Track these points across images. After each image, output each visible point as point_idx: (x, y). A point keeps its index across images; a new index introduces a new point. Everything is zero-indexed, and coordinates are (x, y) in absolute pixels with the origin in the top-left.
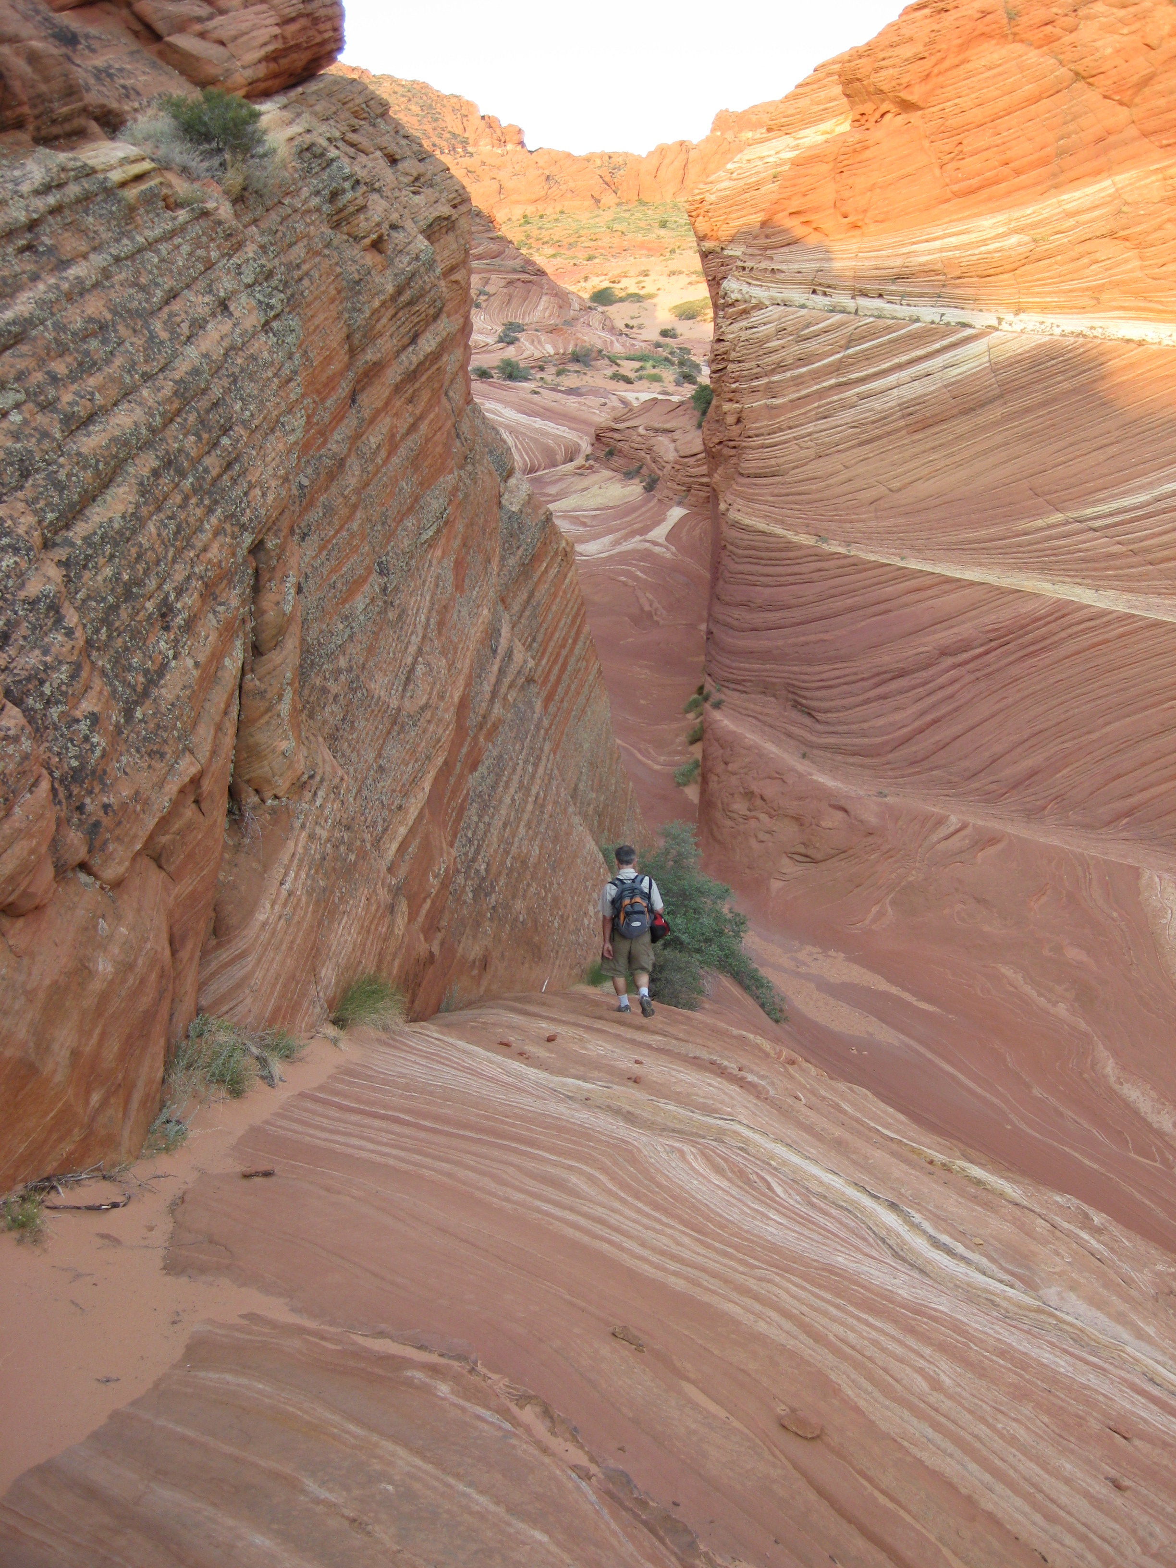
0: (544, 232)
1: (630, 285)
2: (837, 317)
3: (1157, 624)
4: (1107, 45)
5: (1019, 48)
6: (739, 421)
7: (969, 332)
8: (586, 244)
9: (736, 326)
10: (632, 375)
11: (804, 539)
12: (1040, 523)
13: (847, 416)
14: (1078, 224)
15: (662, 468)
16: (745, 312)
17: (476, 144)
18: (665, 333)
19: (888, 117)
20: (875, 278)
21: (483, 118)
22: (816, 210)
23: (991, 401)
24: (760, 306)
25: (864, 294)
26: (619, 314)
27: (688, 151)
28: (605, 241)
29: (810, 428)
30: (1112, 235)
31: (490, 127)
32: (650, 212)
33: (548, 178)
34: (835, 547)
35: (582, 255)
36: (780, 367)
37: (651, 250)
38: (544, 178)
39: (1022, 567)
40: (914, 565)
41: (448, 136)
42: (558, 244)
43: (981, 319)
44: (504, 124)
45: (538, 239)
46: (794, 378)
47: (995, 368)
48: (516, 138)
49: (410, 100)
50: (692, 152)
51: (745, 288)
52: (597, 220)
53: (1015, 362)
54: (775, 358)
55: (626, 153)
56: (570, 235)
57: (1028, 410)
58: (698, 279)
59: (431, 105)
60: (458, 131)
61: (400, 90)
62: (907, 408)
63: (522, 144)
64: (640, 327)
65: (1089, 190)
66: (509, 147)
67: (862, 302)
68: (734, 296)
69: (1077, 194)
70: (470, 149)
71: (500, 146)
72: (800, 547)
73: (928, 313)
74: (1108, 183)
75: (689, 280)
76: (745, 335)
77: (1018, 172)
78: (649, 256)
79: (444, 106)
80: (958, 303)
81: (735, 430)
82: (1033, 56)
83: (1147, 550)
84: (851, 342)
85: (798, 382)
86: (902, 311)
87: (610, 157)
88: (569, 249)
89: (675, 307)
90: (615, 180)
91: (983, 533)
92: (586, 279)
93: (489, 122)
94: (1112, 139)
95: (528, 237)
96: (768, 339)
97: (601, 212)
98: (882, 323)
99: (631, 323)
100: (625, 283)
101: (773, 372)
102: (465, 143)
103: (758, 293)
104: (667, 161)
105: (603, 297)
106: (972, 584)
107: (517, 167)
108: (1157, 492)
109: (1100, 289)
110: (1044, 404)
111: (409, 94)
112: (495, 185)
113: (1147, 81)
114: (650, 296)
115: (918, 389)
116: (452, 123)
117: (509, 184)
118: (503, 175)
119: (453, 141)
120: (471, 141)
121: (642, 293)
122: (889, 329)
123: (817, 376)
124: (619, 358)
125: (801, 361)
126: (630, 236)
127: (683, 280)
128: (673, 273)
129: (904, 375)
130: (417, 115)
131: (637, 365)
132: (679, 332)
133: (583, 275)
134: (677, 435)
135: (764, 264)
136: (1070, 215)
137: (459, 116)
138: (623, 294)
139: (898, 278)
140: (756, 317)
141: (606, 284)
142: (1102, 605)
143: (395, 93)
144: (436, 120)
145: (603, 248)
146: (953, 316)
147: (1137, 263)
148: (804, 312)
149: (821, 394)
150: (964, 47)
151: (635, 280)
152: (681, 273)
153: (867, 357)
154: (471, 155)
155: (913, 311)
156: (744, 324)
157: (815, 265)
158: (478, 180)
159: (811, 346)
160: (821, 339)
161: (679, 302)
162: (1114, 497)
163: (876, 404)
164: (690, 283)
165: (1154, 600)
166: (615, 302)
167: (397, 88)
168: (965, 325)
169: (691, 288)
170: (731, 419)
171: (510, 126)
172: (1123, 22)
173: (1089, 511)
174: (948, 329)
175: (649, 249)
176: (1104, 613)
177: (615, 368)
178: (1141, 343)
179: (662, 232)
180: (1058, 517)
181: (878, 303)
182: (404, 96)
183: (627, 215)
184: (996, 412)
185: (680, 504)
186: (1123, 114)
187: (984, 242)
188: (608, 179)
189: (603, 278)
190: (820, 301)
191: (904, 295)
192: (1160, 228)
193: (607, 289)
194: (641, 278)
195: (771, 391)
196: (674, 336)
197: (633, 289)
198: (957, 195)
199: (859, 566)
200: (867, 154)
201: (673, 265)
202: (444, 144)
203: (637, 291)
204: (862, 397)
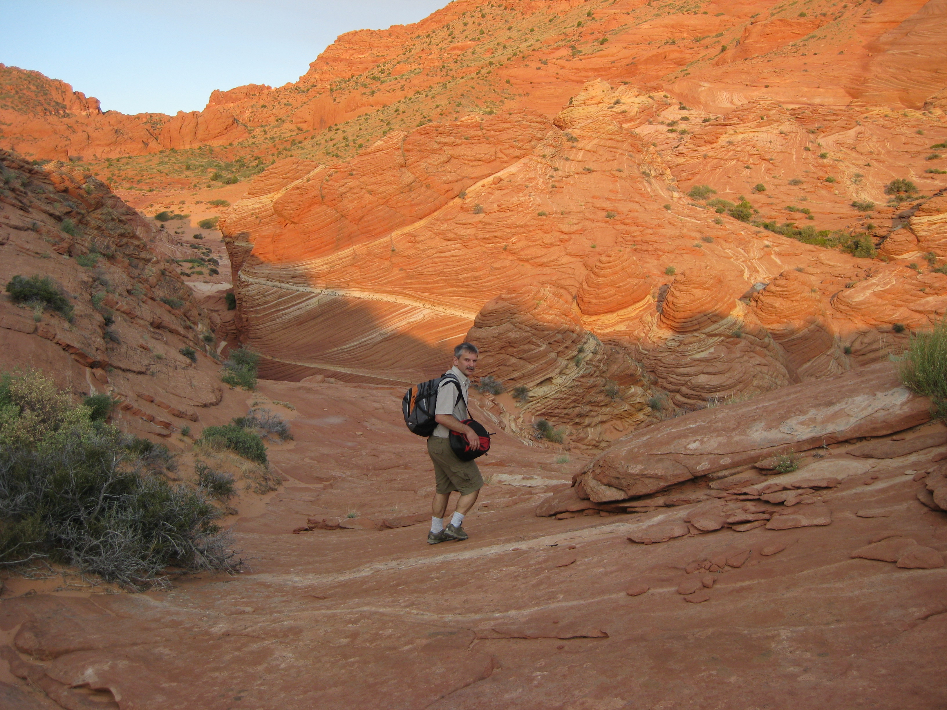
0: (122, 172)
1: (175, 210)
2: (275, 289)
3: (358, 376)
4: (350, 206)
5: (324, 207)
6: (247, 321)
7: (313, 295)
8: (147, 181)
9: (244, 290)
10: (188, 272)
11: (269, 358)
12: (331, 351)
13: (279, 321)
14: (343, 262)
15: (216, 326)
16: (247, 285)
17: (71, 109)
18: (196, 237)
19: (288, 225)
20: (285, 277)
21: (75, 93)
22: (267, 253)
23: (319, 316)
24: (251, 284)
25: (283, 282)
26: (171, 226)
27: (197, 118)
28: (158, 179)
29: (269, 324)
30: (352, 265)
31: (79, 98)
32: (179, 157)
33: (116, 131)
34: (277, 360)
35: (146, 188)
36: (258, 305)
37: (184, 185)
38: (114, 131)
39: (326, 363)
40: (298, 364)
41: (54, 104)
42: (130, 180)
43: (317, 291)
44: (87, 96)
45: (119, 176)
46: (263, 308)
47: (320, 306)
48: (95, 105)
49: (29, 82)
50: (200, 118)
51: (246, 278)
52: (150, 163)
53: (326, 304)
54: (257, 302)
55: (160, 114)
56: (137, 175)
57: (328, 319)
58: (211, 206)
59: (43, 86)
60: (60, 100)
61: (24, 77)
62: (296, 318)
63: (98, 108)
64: (183, 233)
65: (346, 251)
66: (91, 110)
67: (283, 285)
68: (243, 280)
69: (343, 252)
70: (67, 112)
71: (85, 110)
72: (268, 360)
73: (301, 289)
74: (351, 249)
75: (206, 206)
76: (247, 293)
77: (326, 246)
78: (182, 189)
79: (51, 86)
80: (309, 285)
81: (246, 323)
82: (329, 211)
83: (357, 357)
84: (279, 297)
85: (265, 309)
86: (294, 288)
87: (151, 117)
88: (138, 184)
89: (200, 222)
90: (156, 132)
91: (316, 354)
92: (151, 206)
93: (79, 96)
94: (353, 235)
95: (113, 175)
96: (255, 296)
97: (152, 158)
98: (288, 291)
99: (178, 231)
100: (172, 208)
101: (257, 306)
102: (64, 108)
103: (251, 280)
104: (186, 123)
105: (162, 217)
106: (313, 368)
107: (98, 125)
108: (360, 341)
109: (349, 281)
110: (333, 316)
111: (29, 79)
112: (85, 136)
113: (362, 217)
114: (186, 217)
115: (298, 313)
116: (56, 96)
117: (93, 135)
118: (89, 129)
119: (57, 107)
120: (68, 107)
121: (182, 214)
122: (290, 294)
123: (270, 308)
124: (181, 261)
125: (265, 303)
126: (171, 176)
127: (203, 207)
128: (197, 203)
129: (295, 308)
130: (35, 92)
131: (190, 265)
132: (203, 236)
133: (150, 203)
134: (220, 313)
135: (252, 270)
136: (340, 259)
137: (60, 92)
138: (172, 215)
139: (292, 277)
140: (250, 288)
141: (163, 210)
142: (345, 372)
143: (20, 78)
144: (46, 94)
145: (156, 183)
146: (309, 290)
147: (359, 274)
148: (265, 287)
149: (272, 313)
150: (310, 206)
151: (178, 207)
152: (202, 202)
153: (285, 302)
154: (68, 115)
155: (298, 288)
156: (247, 289)
157: (268, 272)
158: (74, 132)
159: (268, 298)
160: (271, 296)
161: (202, 219)
162: (350, 343)
163: (287, 317)
164: (207, 208)
165: (358, 370)
166: (169, 219)
167: (21, 75)
168: (312, 293)
169: (208, 211)
170: (244, 320)
171: (91, 98)
172: (355, 199)
173: (343, 347)
174: (307, 294)
175: (182, 184)
176: (346, 374)
177: (181, 268)
178: (359, 298)
179: (188, 173)
180: (336, 349)
181: (287, 285)
182: (25, 80)
183: (166, 160)
184: (320, 319)
185: (224, 340)
186: (356, 227)
187: (317, 267)
188: (151, 131)
189: (160, 205)
190: (270, 283)
191: (294, 283)
192: (365, 263)
193: (164, 213)
194: (181, 205)
195: (257, 312)
196: (201, 238)
197: (177, 212)
198: (309, 251)
199: (284, 365)
200: (282, 237)
201: (198, 198)
202: (51, 109)
203: (180, 213)
204: (283, 315)
